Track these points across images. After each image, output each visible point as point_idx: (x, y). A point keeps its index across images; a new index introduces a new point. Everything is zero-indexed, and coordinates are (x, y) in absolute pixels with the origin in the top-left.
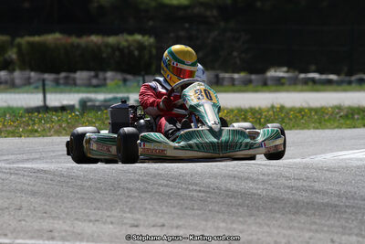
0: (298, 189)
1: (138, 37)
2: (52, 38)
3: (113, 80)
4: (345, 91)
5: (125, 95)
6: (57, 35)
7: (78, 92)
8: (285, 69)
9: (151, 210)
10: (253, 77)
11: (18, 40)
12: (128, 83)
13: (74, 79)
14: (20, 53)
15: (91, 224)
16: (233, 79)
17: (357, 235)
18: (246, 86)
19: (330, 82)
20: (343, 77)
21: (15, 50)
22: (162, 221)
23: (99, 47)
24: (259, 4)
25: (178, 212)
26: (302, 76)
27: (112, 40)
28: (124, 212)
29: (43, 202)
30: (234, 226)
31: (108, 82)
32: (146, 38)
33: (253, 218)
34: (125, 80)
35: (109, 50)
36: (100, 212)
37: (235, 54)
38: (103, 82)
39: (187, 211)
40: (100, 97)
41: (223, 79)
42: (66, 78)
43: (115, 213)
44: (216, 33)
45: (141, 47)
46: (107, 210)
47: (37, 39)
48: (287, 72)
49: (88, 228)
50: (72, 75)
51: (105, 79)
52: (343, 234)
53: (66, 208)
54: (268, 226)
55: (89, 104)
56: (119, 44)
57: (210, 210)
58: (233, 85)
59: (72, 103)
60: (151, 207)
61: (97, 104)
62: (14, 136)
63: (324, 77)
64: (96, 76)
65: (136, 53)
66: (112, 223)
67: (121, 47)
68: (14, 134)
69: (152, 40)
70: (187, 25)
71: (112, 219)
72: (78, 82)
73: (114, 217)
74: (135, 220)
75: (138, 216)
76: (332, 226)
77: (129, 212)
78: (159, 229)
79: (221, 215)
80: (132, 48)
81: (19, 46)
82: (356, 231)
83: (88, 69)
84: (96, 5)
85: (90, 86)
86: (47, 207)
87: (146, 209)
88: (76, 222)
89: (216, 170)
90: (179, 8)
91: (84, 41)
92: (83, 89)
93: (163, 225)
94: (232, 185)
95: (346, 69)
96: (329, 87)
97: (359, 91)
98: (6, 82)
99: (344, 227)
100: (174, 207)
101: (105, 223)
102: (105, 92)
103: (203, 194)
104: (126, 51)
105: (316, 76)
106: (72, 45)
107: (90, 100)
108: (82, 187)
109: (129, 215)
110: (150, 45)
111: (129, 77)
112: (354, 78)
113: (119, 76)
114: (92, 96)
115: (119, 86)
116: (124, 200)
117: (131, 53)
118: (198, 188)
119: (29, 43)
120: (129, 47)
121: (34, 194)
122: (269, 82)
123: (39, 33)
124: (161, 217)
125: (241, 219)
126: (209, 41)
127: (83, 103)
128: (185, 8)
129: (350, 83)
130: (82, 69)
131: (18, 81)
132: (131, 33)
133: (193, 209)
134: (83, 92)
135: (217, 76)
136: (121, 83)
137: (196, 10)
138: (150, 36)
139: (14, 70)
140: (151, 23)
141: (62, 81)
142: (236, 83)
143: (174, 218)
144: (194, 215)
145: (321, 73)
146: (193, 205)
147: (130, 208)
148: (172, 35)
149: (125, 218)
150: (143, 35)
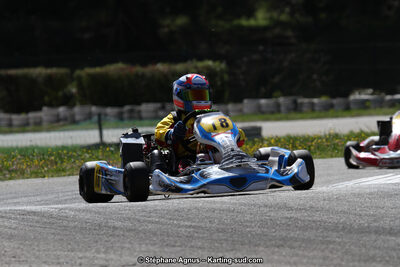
1: (210, 63)
2: (115, 69)
6: (120, 65)
8: (370, 91)
9: (128, 249)
10: (335, 101)
11: (78, 72)
13: (139, 112)
14: (80, 86)
16: (313, 104)
18: (327, 111)
21: (75, 83)
23: (165, 76)
25: (157, 250)
26: (388, 97)
27: (179, 68)
28: (98, 252)
29: (16, 246)
32: (217, 63)
36: (73, 254)
37: (315, 76)
39: (166, 249)
41: (302, 104)
42: (131, 111)
43: (88, 254)
44: (293, 55)
46: (80, 251)
47: (98, 70)
48: (372, 94)
50: (137, 108)
53: (39, 251)
56: (187, 71)
57: (192, 247)
58: (313, 110)
60: (130, 246)
62: (37, 177)
64: (163, 108)
66: (80, 265)
68: (36, 175)
69: (223, 66)
70: (261, 48)
71: (83, 261)
72: (144, 115)
73: (85, 257)
74: (107, 261)
75: (112, 256)
77: (105, 252)
81: (79, 79)
83: (154, 100)
84: (166, 30)
85: (155, 118)
86: (18, 251)
87: (123, 248)
88: (43, 265)
90: (256, 29)
91: (148, 70)
92: (147, 122)
93: (134, 265)
98: (65, 119)
99: (325, 258)
100: (155, 244)
103: (191, 230)
106: (137, 75)
108: (66, 228)
109: (103, 256)
110: (222, 71)
116: (105, 239)
119: (89, 75)
121: (11, 237)
122: (352, 106)
123: (101, 64)
126: (286, 64)
130: (148, 101)
131: (78, 117)
132: (201, 59)
133: (174, 246)
135: (295, 102)
138: (221, 62)
139: (74, 105)
141: (126, 115)
142: (317, 108)
146: (176, 242)
147: (107, 248)
148: (245, 59)
149: (97, 259)
150: (214, 60)
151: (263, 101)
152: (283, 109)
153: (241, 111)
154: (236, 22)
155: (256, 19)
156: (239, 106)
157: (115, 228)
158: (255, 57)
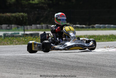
0: (73, 62)
1: (22, 14)
3: (14, 27)
4: (88, 30)
5: (18, 32)
7: (3, 31)
9: (26, 69)
12: (19, 28)
13: (2, 27)
15: (7, 74)
17: (92, 76)
19: (83, 28)
20: (87, 26)
22: (30, 72)
23: (9, 17)
24: (60, 3)
27: (14, 14)
28: (18, 70)
30: (53, 74)
31: (13, 28)
32: (24, 14)
33: (59, 71)
34: (18, 27)
35: (13, 18)
36: (10, 70)
38: (11, 28)
39: (38, 69)
40: (10, 33)
41: (49, 27)
43: (15, 70)
44: (47, 12)
45: (23, 17)
46: (12, 69)
49: (7, 75)
51: (12, 27)
52: (88, 76)
54: (64, 74)
55: (6, 35)
56: (16, 16)
57: (45, 69)
59: (1, 35)
60: (26, 68)
61: (9, 35)
63: (81, 26)
64: (9, 26)
65: (21, 19)
66: (14, 73)
67: (16, 17)
69: (26, 14)
70: (37, 10)
71: (14, 72)
72: (3, 28)
73: (15, 71)
75: (22, 71)
76: (84, 73)
77: (20, 70)
78: (29, 75)
79: (49, 70)
80: (20, 17)
82: (92, 75)
84: (8, 3)
85: (7, 29)
87: (25, 69)
88: (3, 73)
89: (47, 56)
90: (35, 4)
91: (4, 15)
92: (5, 30)
93: (31, 74)
94: (52, 61)
95: (88, 23)
96: (83, 29)
97: (92, 30)
100: (34, 68)
101: (12, 73)
102: (11, 31)
103: (43, 64)
104: (18, 18)
105: (79, 26)
106: (1, 16)
107: (7, 34)
108: (4, 62)
109: (20, 71)
110: (26, 16)
111: (19, 26)
112: (90, 26)
113: (16, 26)
114: (7, 32)
115: (16, 29)
116: (18, 66)
117: (20, 19)
118: (41, 62)
120: (19, 17)
124: (30, 71)
125: (55, 72)
126: (45, 15)
127: (5, 35)
128: (37, 4)
129: (89, 28)
130: (4, 24)
132: (20, 12)
133: (40, 69)
134: (4, 31)
135: (47, 26)
136: (17, 28)
137: (41, 5)
138: (26, 13)
140: (26, 9)
143: (34, 72)
144: (40, 71)
145: (80, 25)
146: (40, 67)
147: (20, 68)
148: (33, 13)
149: (18, 71)
150: (24, 13)
151: (38, 25)
152: (44, 28)
153: (31, 28)
154: (29, 2)
155: (35, 1)
156: (31, 27)
157: (20, 62)
158: (36, 12)
